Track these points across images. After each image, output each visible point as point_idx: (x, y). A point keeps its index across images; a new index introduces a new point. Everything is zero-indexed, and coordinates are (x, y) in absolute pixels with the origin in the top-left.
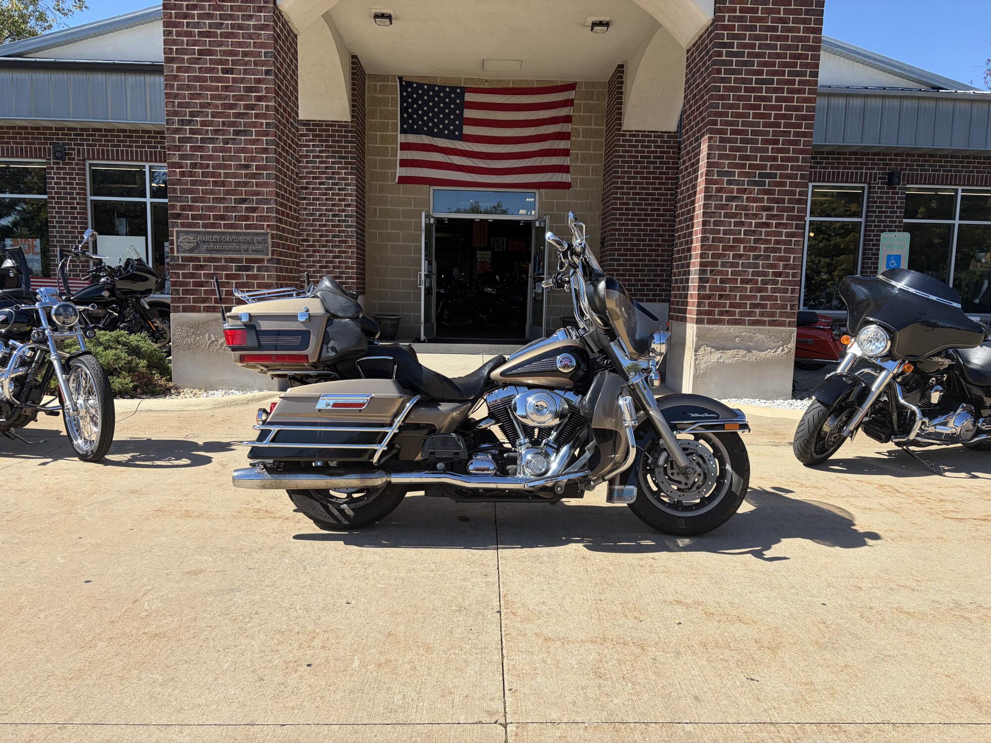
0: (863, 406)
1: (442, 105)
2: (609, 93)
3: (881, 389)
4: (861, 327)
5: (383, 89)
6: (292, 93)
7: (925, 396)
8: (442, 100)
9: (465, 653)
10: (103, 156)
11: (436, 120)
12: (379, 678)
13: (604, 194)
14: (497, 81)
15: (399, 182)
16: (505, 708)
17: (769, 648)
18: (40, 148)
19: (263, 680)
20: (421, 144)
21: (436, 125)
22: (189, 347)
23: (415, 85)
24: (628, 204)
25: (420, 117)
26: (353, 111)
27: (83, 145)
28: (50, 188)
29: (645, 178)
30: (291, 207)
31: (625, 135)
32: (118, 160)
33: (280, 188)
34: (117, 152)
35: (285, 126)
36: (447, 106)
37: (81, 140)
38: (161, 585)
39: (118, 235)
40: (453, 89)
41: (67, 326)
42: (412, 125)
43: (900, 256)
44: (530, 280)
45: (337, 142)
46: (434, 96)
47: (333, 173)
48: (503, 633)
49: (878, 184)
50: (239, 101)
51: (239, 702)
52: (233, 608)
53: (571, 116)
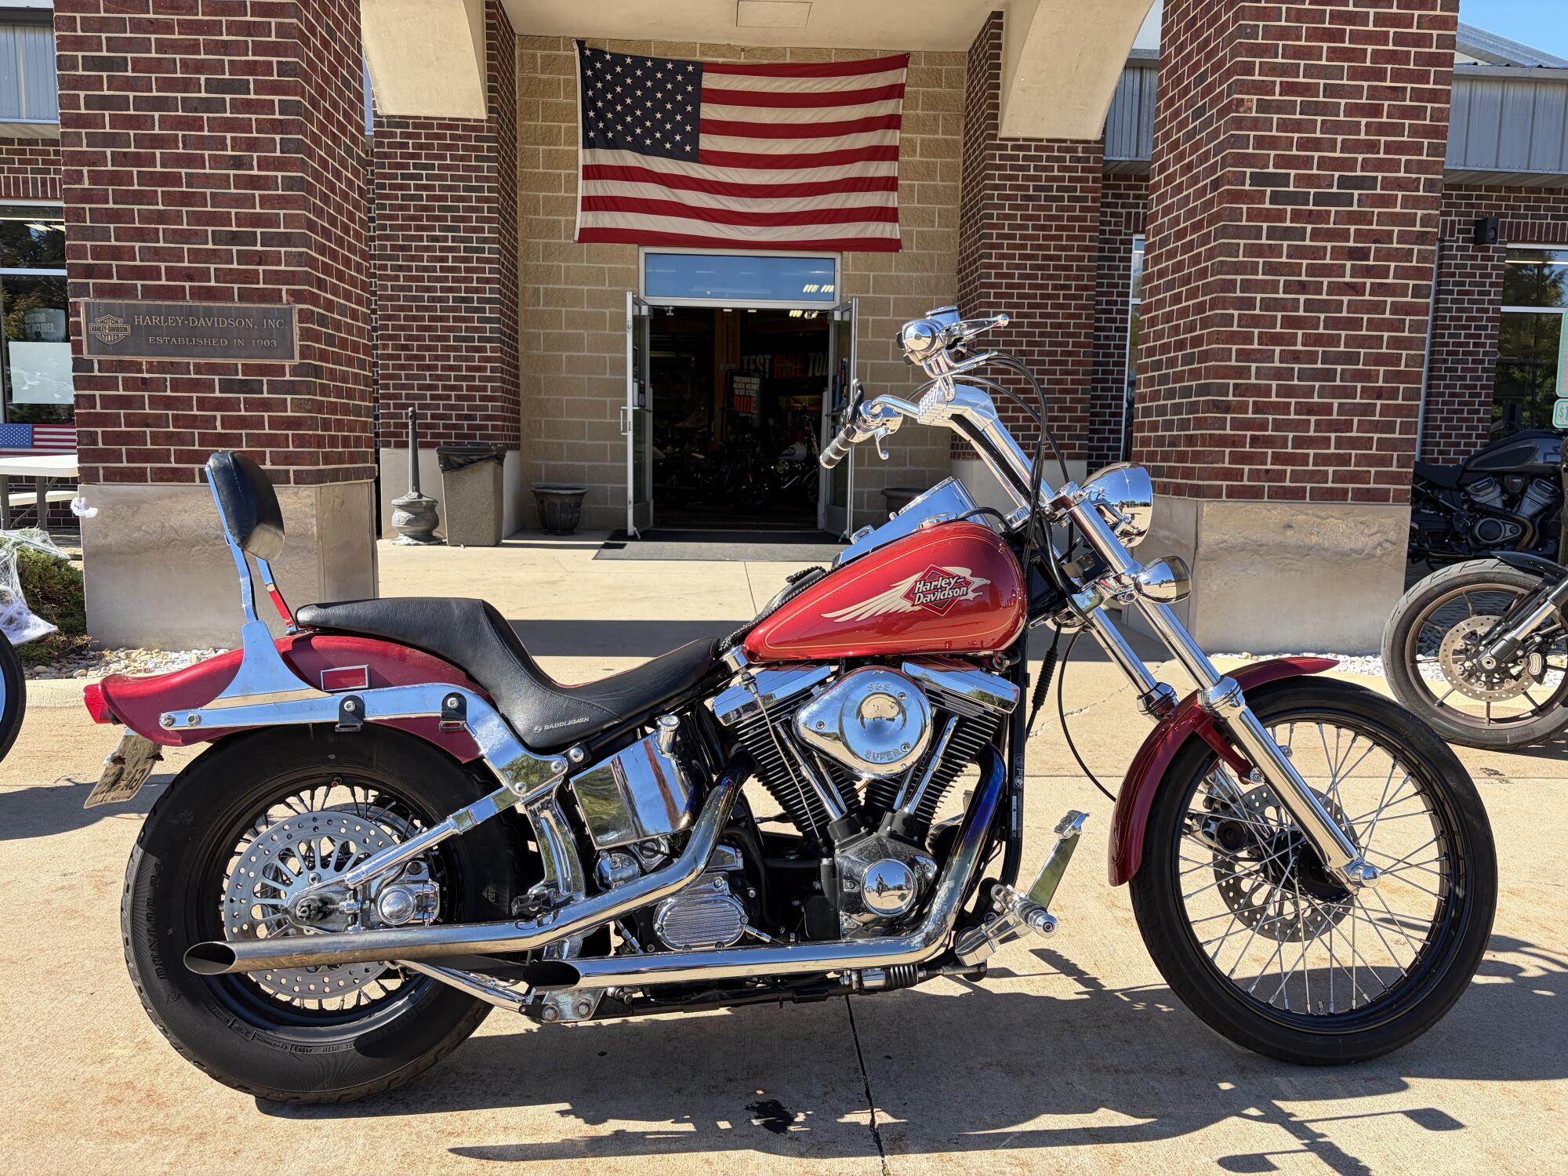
1: (659, 95)
2: (973, 69)
5: (549, 64)
6: (344, 15)
8: (659, 85)
10: (17, 190)
11: (648, 124)
13: (963, 260)
14: (766, 51)
15: (582, 240)
20: (622, 168)
21: (649, 133)
23: (608, 57)
24: (1011, 276)
25: (620, 118)
26: (490, 100)
29: (1043, 228)
31: (1004, 147)
33: (319, 213)
34: (44, 184)
35: (326, 80)
36: (670, 96)
40: (680, 66)
42: (604, 132)
44: (826, 422)
45: (462, 158)
46: (644, 78)
47: (454, 219)
49: (1456, 241)
53: (899, 117)
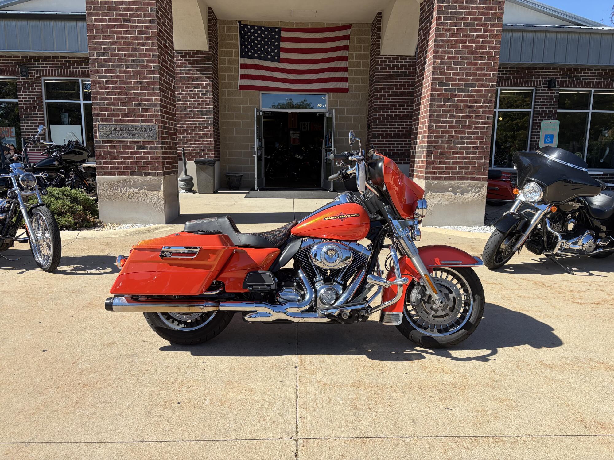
0: (526, 233)
1: (266, 40)
2: (372, 30)
3: (537, 222)
4: (525, 184)
5: (229, 29)
6: (169, 34)
7: (565, 225)
8: (266, 36)
9: (274, 394)
10: (52, 74)
11: (263, 49)
12: (221, 411)
13: (369, 95)
14: (301, 23)
15: (240, 89)
16: (297, 429)
17: (459, 389)
18: (12, 69)
19: (150, 413)
20: (254, 65)
21: (263, 53)
22: (109, 197)
24: (384, 102)
25: (253, 48)
26: (210, 44)
27: (39, 67)
28: (19, 95)
29: (395, 85)
30: (170, 108)
31: (382, 58)
32: (61, 76)
33: (163, 96)
34: (61, 71)
35: (165, 56)
36: (270, 40)
37: (38, 64)
38: (89, 353)
39: (64, 124)
40: (273, 29)
41: (30, 188)
42: (248, 53)
43: (553, 135)
44: (323, 151)
45: (200, 64)
46: (261, 34)
47: (198, 84)
48: (298, 381)
49: (542, 87)
50: (135, 40)
51: (135, 427)
52: (133, 367)
53: (348, 46)
